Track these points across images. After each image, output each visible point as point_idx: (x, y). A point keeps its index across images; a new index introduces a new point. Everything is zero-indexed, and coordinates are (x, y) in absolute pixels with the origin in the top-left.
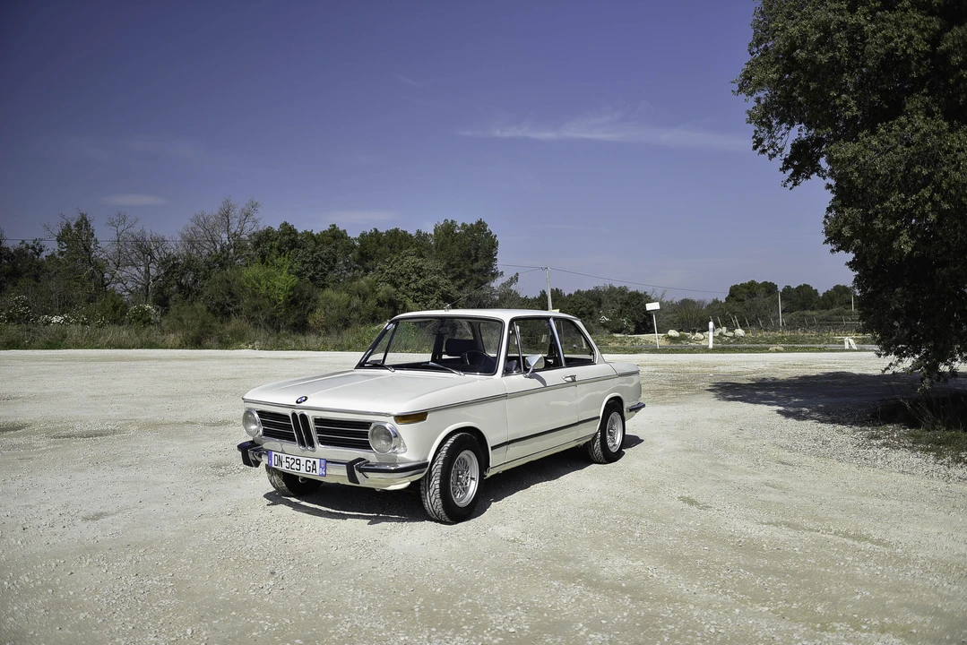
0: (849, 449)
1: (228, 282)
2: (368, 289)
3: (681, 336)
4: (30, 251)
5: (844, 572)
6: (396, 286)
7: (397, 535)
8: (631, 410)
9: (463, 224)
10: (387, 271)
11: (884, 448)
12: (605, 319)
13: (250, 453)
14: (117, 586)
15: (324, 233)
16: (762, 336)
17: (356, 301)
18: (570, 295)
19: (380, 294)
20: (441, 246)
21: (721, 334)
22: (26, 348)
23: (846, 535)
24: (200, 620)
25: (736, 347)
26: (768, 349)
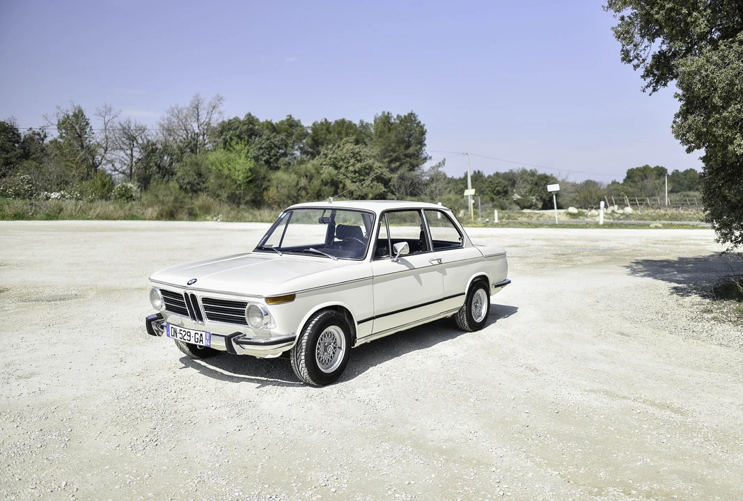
0: (683, 322)
1: (197, 164)
2: (313, 171)
3: (579, 212)
4: (37, 137)
5: (635, 439)
6: (336, 168)
7: (270, 396)
8: (496, 286)
9: (398, 116)
10: (330, 156)
11: (712, 322)
12: (516, 196)
13: (154, 325)
14: (21, 440)
15: (282, 123)
16: (648, 214)
17: (303, 182)
18: (489, 176)
19: (324, 176)
20: (380, 134)
21: (613, 211)
22: (29, 219)
23: (653, 404)
24: (77, 473)
25: (622, 224)
26: (649, 225)
